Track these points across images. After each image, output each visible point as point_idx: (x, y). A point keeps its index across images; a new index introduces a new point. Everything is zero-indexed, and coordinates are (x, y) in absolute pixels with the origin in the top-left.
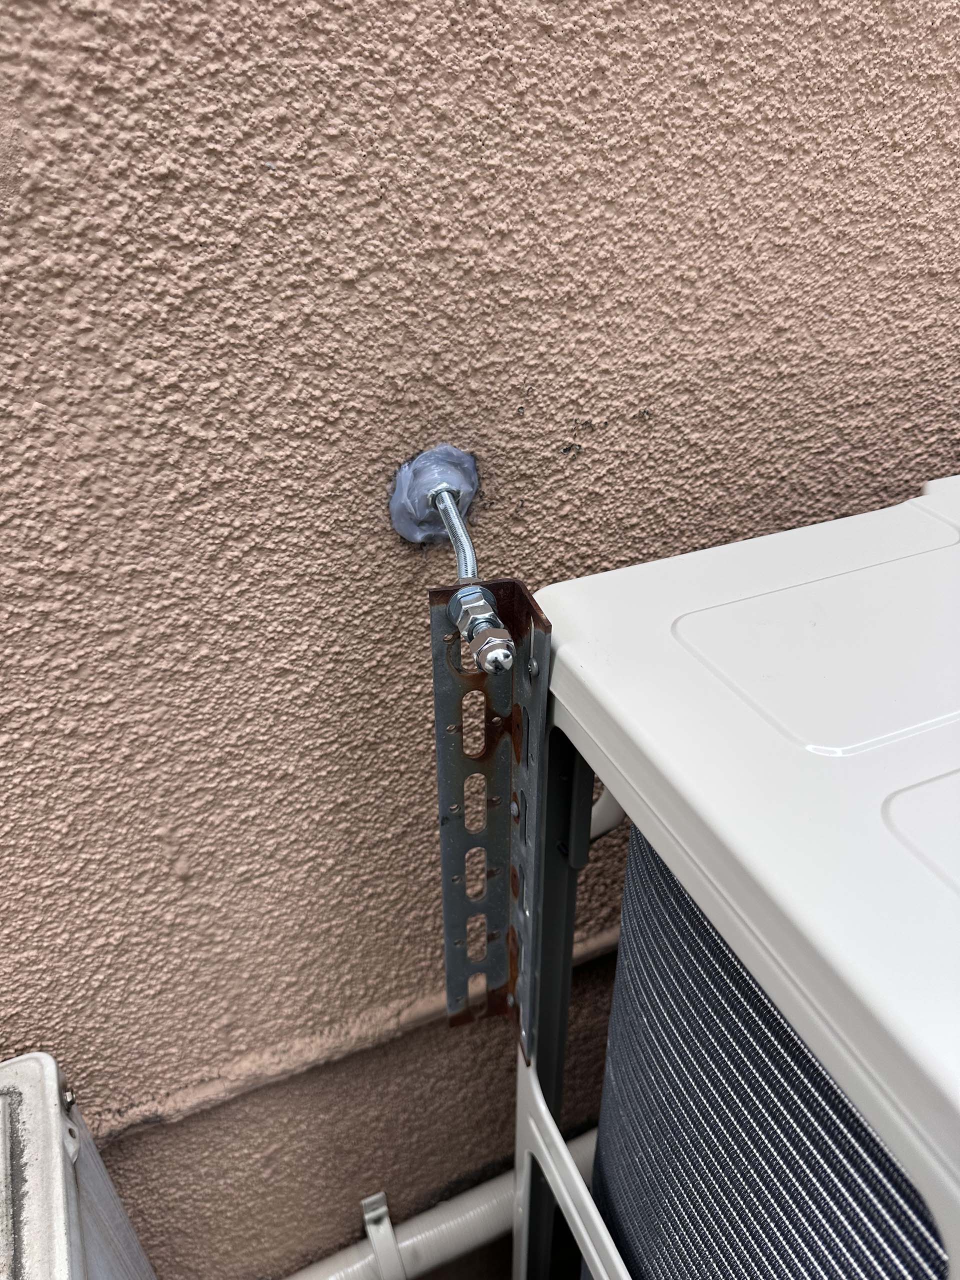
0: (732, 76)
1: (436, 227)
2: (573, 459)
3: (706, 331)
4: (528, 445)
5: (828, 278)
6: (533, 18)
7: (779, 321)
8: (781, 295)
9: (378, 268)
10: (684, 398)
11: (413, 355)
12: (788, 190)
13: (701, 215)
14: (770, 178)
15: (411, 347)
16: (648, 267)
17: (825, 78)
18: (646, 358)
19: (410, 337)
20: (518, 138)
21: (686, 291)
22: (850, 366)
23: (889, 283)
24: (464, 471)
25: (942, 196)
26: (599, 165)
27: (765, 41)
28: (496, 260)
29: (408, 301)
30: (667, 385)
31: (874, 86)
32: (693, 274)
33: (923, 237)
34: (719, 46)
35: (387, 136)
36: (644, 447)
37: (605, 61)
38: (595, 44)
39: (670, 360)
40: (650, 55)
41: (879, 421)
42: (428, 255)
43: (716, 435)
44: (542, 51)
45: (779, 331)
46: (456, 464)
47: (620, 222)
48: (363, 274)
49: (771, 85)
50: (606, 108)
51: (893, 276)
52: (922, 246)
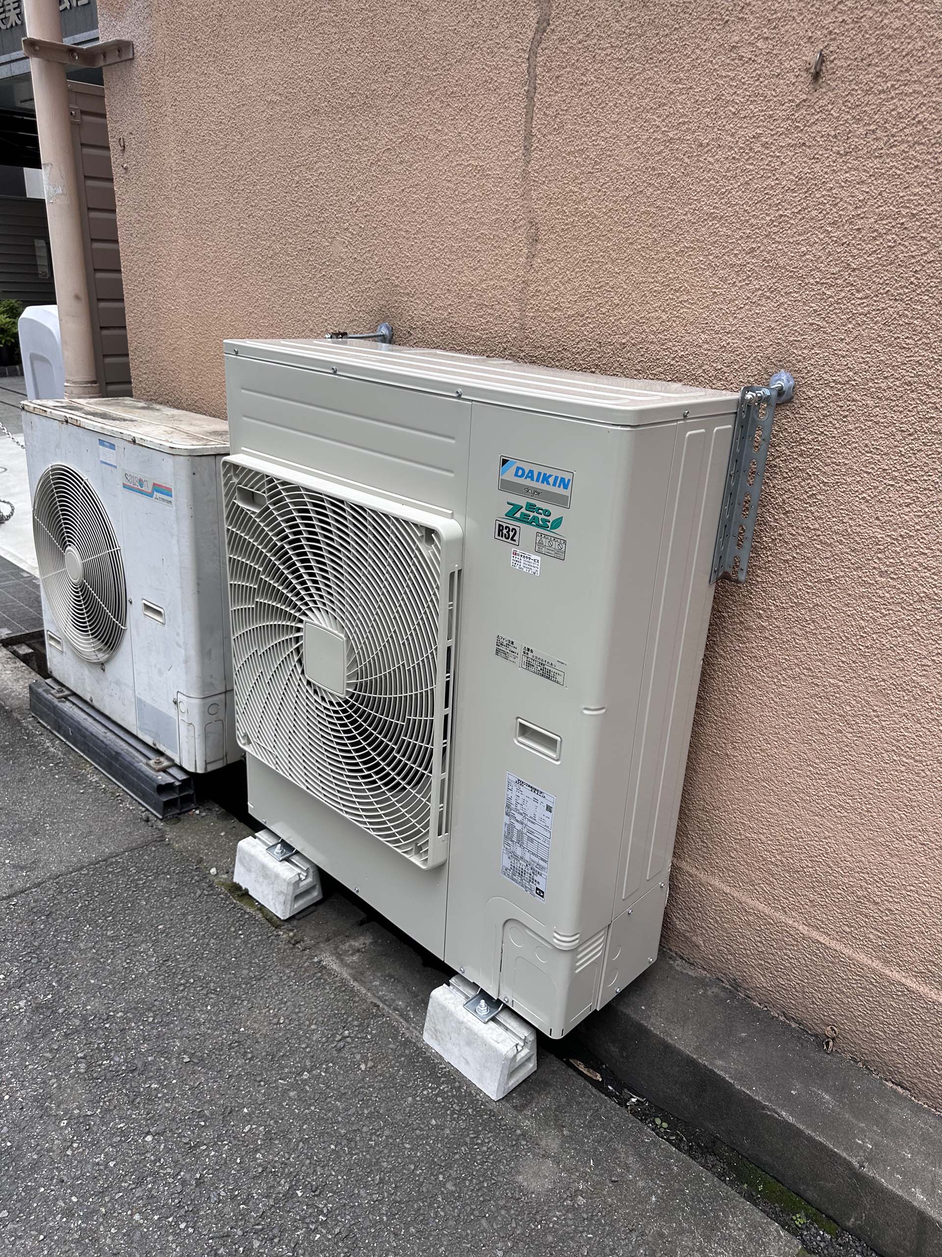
33: (480, 293)
46: (388, 328)
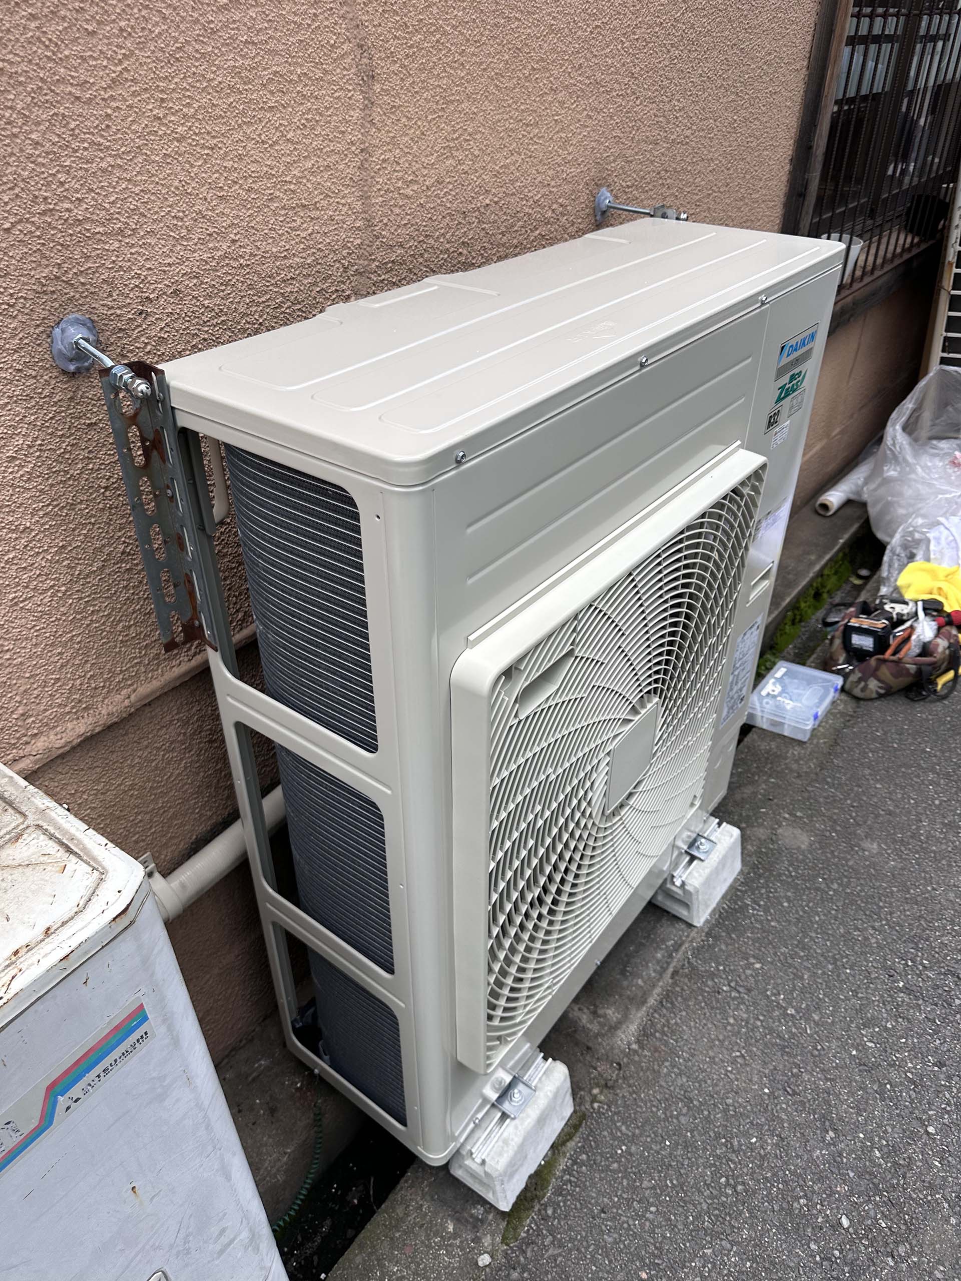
0: (173, 114)
1: (45, 198)
2: (145, 319)
3: (196, 244)
4: (118, 312)
5: (250, 211)
6: (70, 93)
7: (232, 236)
8: (229, 222)
9: (20, 221)
10: (195, 281)
11: (47, 266)
12: (216, 168)
13: (176, 183)
14: (206, 162)
15: (45, 262)
16: (157, 212)
17: (218, 111)
18: (169, 260)
19: (44, 256)
20: (76, 151)
21: (180, 224)
22: (277, 258)
23: (283, 212)
24: (88, 328)
25: (295, 165)
26: (119, 161)
27: (184, 96)
28: (79, 213)
29: (39, 237)
30: (184, 275)
31: (243, 113)
32: (181, 214)
34: (163, 100)
35: (12, 154)
36: (181, 310)
37: (109, 111)
38: (103, 103)
39: (182, 261)
40: (130, 107)
41: (302, 288)
42: (44, 213)
43: (218, 301)
44: (78, 108)
45: (234, 241)
46: (83, 324)
47: (137, 190)
48: (13, 225)
49: (193, 117)
50: (116, 134)
51: (283, 208)
52: (293, 192)
